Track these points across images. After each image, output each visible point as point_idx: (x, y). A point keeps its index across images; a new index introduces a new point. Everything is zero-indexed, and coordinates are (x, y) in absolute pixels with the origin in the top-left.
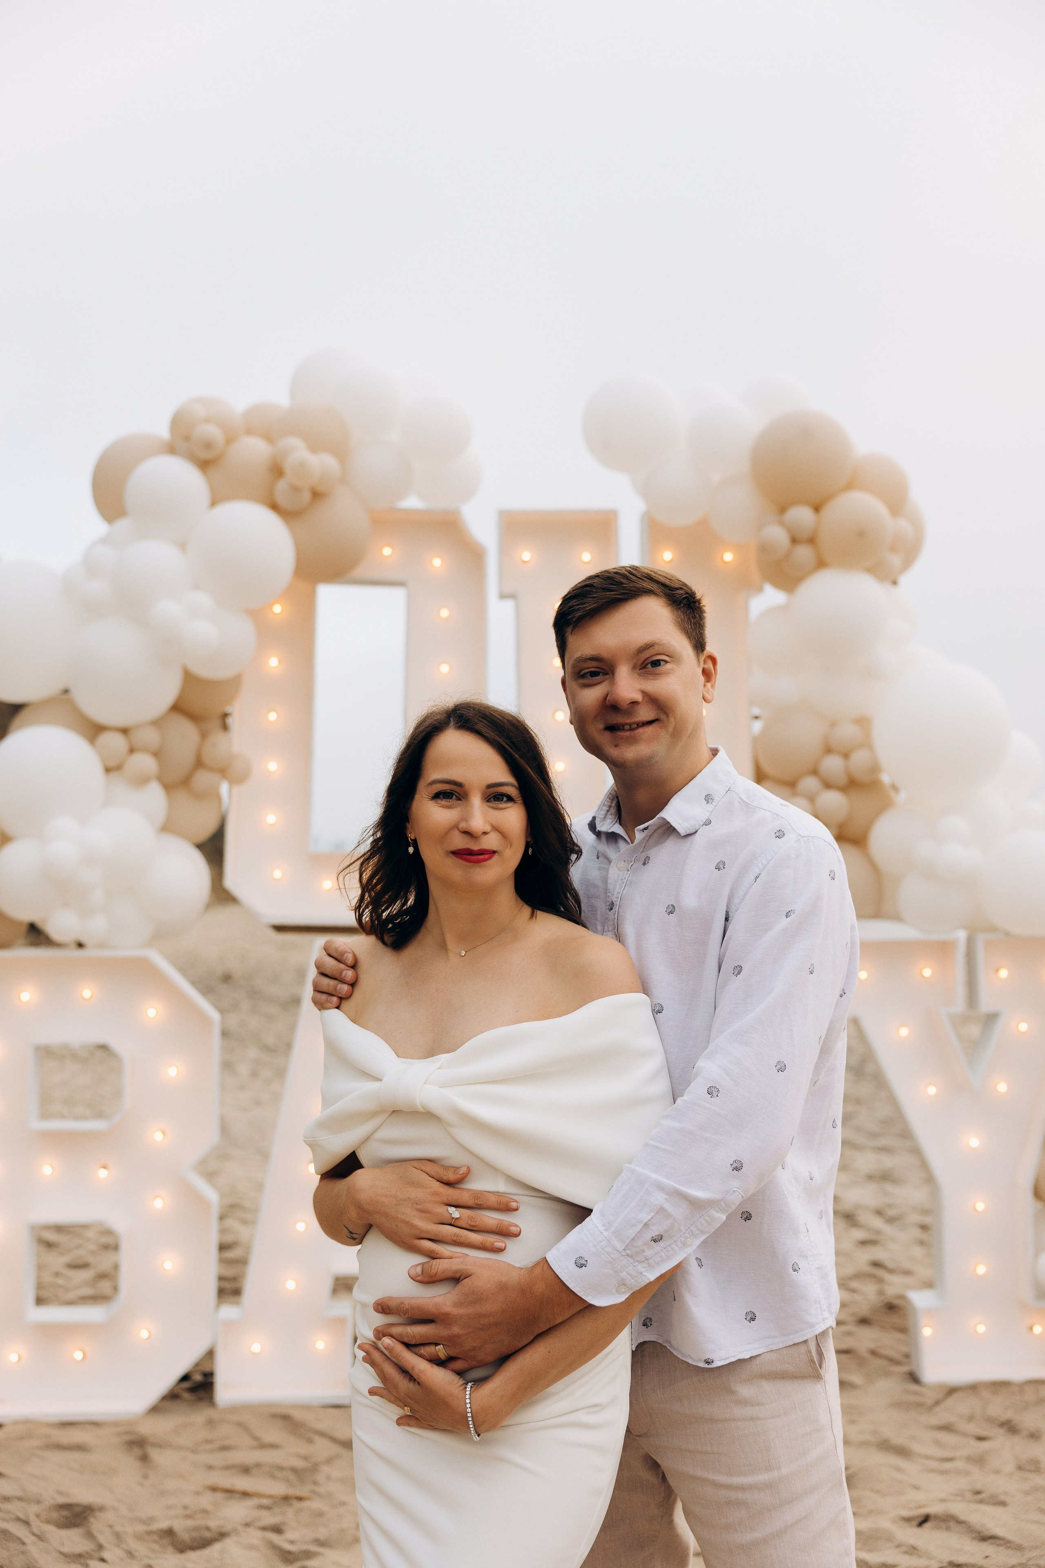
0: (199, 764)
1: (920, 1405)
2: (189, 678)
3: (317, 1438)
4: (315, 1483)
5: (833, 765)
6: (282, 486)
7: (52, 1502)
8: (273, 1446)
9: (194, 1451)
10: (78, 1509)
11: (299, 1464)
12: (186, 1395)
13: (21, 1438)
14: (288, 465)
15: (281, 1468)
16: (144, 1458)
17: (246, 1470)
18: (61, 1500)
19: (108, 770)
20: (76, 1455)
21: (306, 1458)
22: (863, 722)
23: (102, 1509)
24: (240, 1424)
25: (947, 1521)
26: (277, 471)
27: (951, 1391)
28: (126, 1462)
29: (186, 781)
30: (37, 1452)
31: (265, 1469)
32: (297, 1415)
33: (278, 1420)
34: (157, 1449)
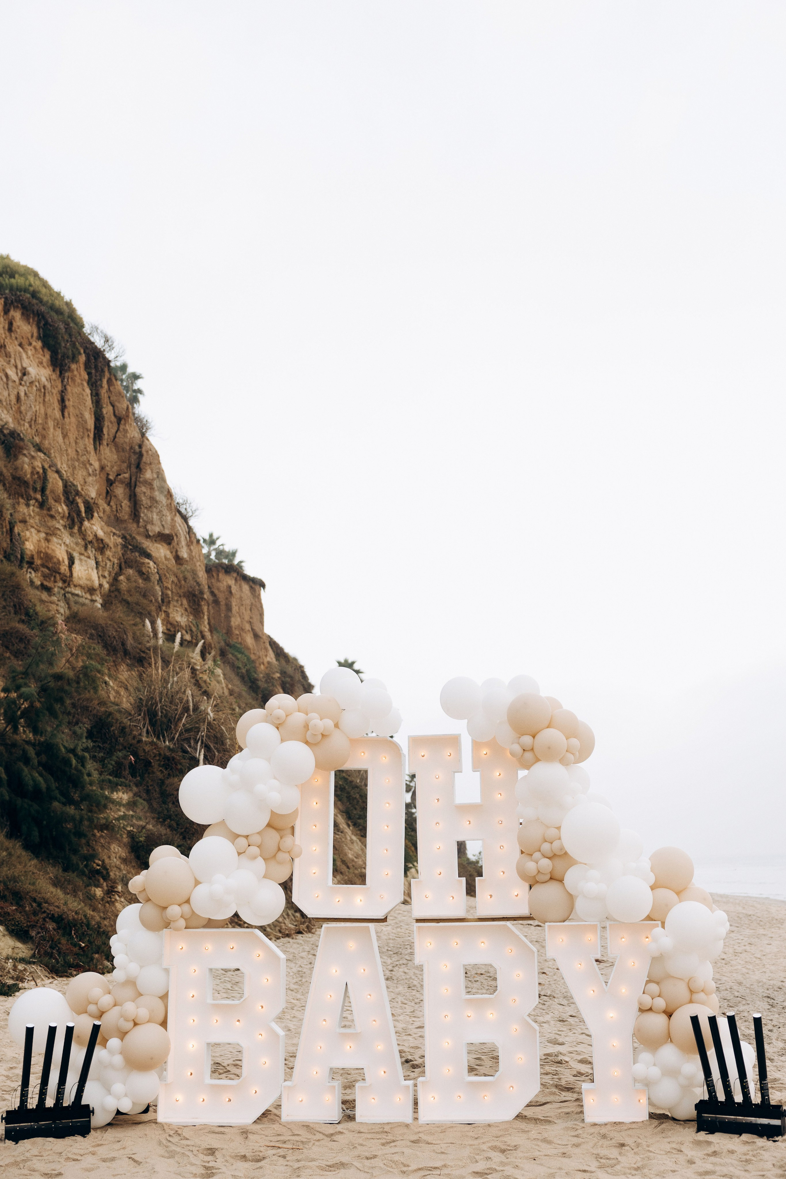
0: (279, 849)
1: (574, 1128)
2: (273, 813)
3: (318, 1134)
5: (546, 847)
6: (309, 733)
7: (205, 1147)
8: (298, 1135)
9: (266, 1135)
10: (214, 1149)
11: (305, 1140)
13: (202, 1130)
14: (310, 725)
15: (297, 1141)
16: (246, 1138)
18: (210, 1147)
19: (239, 854)
20: (220, 1135)
22: (559, 828)
23: (222, 1150)
24: (288, 1128)
26: (306, 727)
28: (239, 1139)
29: (274, 856)
30: (206, 1134)
31: (292, 1142)
32: (311, 1125)
33: (305, 1128)
34: (252, 1134)
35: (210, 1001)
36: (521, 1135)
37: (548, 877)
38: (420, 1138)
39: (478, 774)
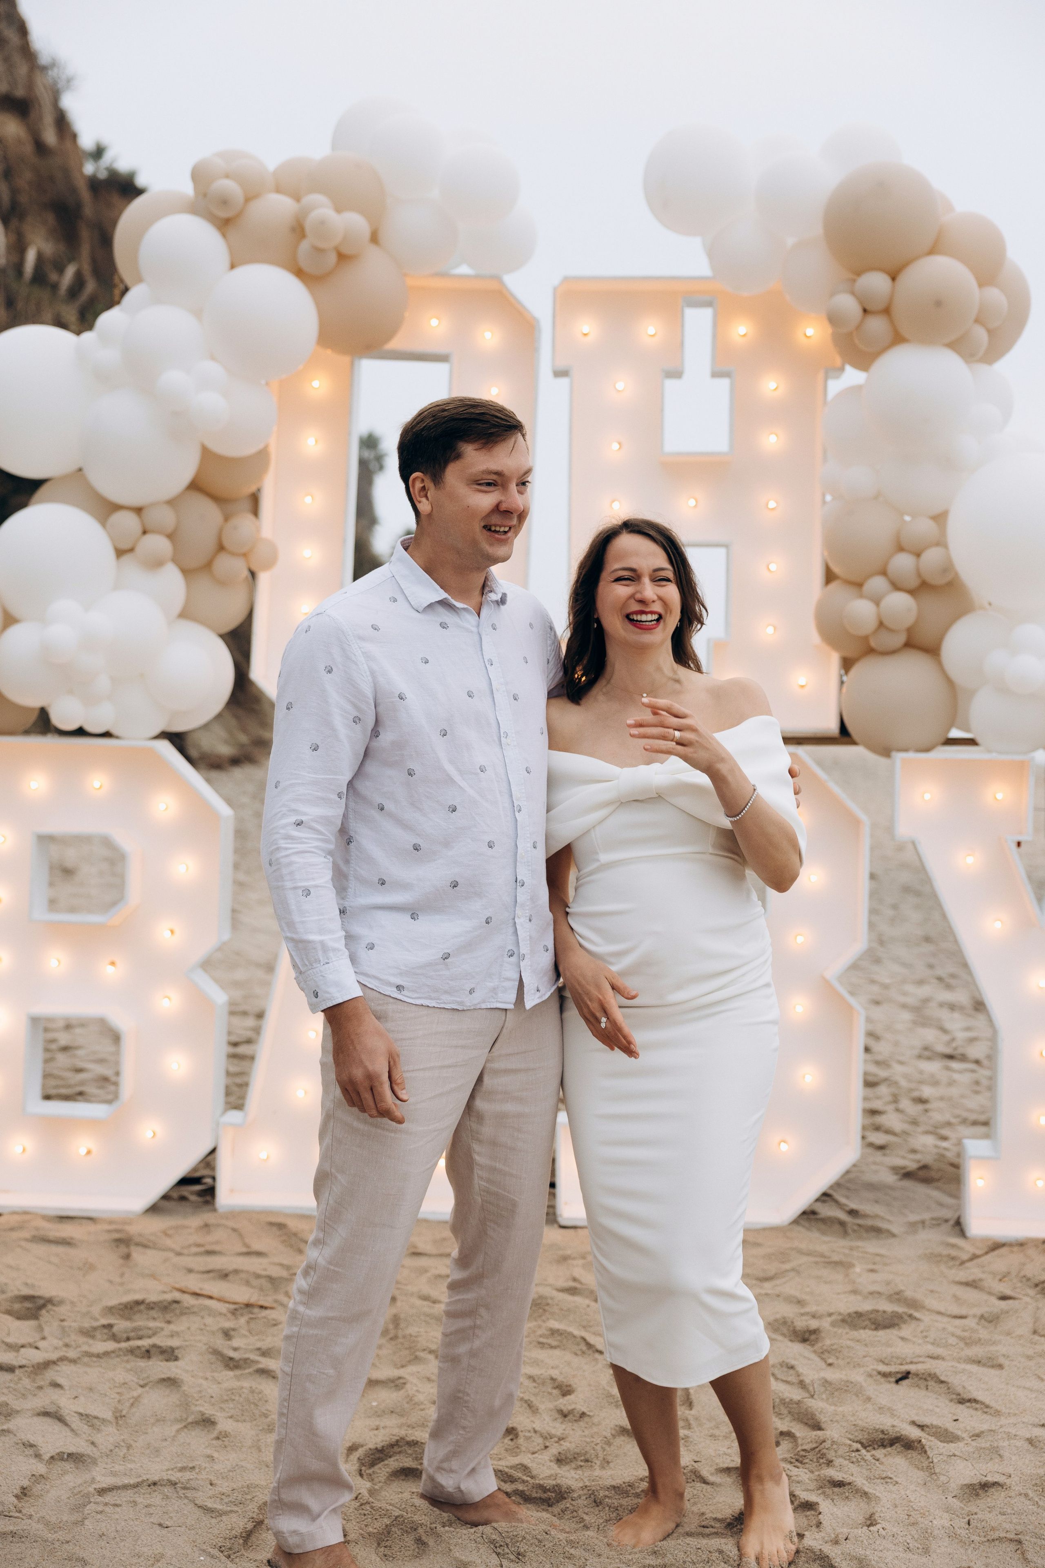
0: (221, 546)
1: (953, 1258)
2: (207, 454)
4: (287, 1294)
5: (904, 562)
6: (305, 245)
7: (17, 1293)
8: (259, 1254)
9: (179, 1254)
10: (41, 1302)
11: (276, 1272)
12: (193, 1198)
13: (12, 1229)
14: (311, 224)
15: (258, 1276)
16: (127, 1257)
17: (224, 1276)
18: (26, 1291)
19: (120, 551)
20: (60, 1249)
21: (288, 1268)
22: (943, 516)
23: (61, 1302)
24: (234, 1230)
25: (929, 1379)
26: (298, 229)
27: (996, 1246)
28: (108, 1259)
29: (208, 566)
30: (23, 1243)
31: (243, 1275)
32: (292, 1224)
33: (274, 1229)
34: (140, 1249)
35: (42, 914)
36: (825, 1273)
37: (901, 639)
38: (575, 1280)
39: (725, 383)
